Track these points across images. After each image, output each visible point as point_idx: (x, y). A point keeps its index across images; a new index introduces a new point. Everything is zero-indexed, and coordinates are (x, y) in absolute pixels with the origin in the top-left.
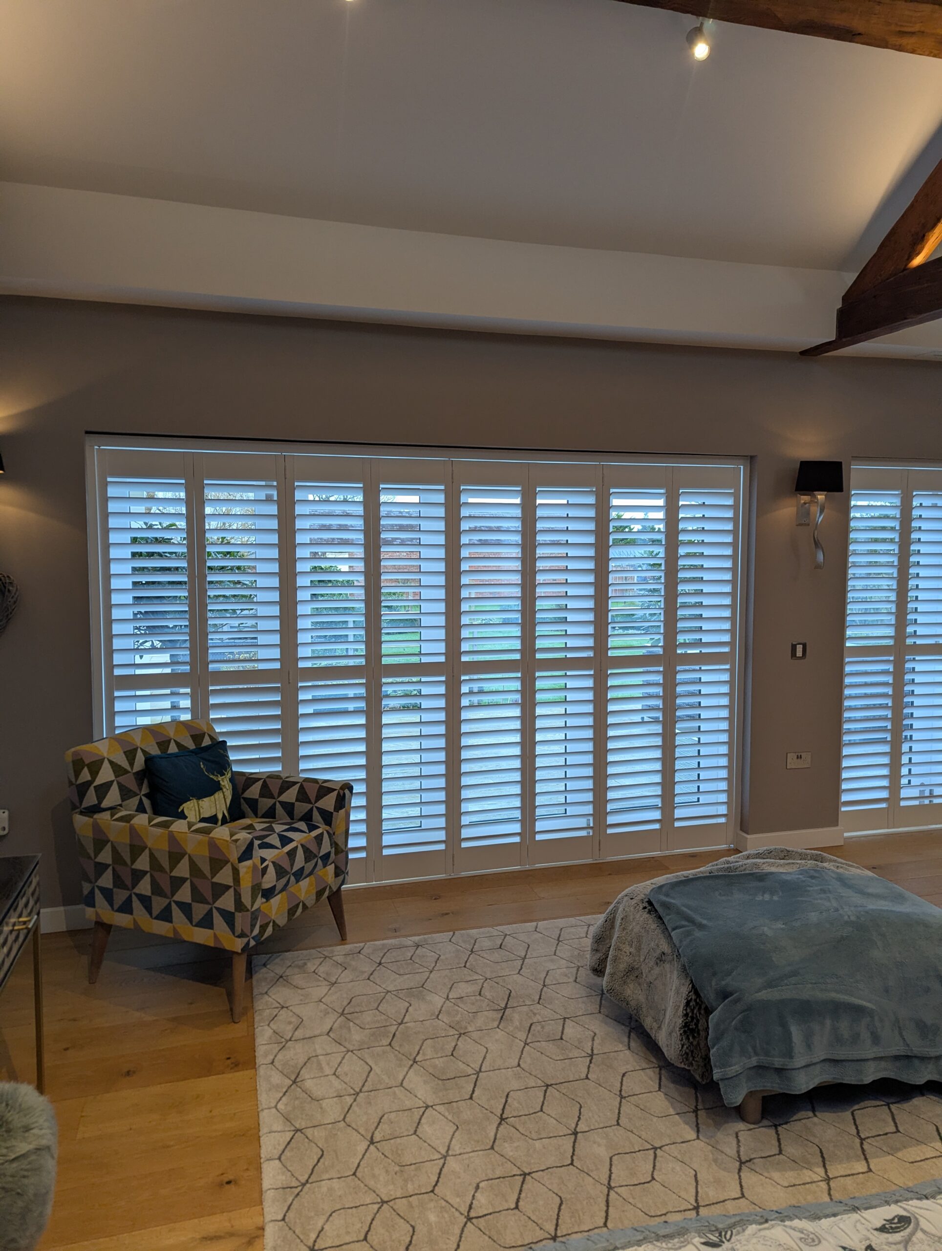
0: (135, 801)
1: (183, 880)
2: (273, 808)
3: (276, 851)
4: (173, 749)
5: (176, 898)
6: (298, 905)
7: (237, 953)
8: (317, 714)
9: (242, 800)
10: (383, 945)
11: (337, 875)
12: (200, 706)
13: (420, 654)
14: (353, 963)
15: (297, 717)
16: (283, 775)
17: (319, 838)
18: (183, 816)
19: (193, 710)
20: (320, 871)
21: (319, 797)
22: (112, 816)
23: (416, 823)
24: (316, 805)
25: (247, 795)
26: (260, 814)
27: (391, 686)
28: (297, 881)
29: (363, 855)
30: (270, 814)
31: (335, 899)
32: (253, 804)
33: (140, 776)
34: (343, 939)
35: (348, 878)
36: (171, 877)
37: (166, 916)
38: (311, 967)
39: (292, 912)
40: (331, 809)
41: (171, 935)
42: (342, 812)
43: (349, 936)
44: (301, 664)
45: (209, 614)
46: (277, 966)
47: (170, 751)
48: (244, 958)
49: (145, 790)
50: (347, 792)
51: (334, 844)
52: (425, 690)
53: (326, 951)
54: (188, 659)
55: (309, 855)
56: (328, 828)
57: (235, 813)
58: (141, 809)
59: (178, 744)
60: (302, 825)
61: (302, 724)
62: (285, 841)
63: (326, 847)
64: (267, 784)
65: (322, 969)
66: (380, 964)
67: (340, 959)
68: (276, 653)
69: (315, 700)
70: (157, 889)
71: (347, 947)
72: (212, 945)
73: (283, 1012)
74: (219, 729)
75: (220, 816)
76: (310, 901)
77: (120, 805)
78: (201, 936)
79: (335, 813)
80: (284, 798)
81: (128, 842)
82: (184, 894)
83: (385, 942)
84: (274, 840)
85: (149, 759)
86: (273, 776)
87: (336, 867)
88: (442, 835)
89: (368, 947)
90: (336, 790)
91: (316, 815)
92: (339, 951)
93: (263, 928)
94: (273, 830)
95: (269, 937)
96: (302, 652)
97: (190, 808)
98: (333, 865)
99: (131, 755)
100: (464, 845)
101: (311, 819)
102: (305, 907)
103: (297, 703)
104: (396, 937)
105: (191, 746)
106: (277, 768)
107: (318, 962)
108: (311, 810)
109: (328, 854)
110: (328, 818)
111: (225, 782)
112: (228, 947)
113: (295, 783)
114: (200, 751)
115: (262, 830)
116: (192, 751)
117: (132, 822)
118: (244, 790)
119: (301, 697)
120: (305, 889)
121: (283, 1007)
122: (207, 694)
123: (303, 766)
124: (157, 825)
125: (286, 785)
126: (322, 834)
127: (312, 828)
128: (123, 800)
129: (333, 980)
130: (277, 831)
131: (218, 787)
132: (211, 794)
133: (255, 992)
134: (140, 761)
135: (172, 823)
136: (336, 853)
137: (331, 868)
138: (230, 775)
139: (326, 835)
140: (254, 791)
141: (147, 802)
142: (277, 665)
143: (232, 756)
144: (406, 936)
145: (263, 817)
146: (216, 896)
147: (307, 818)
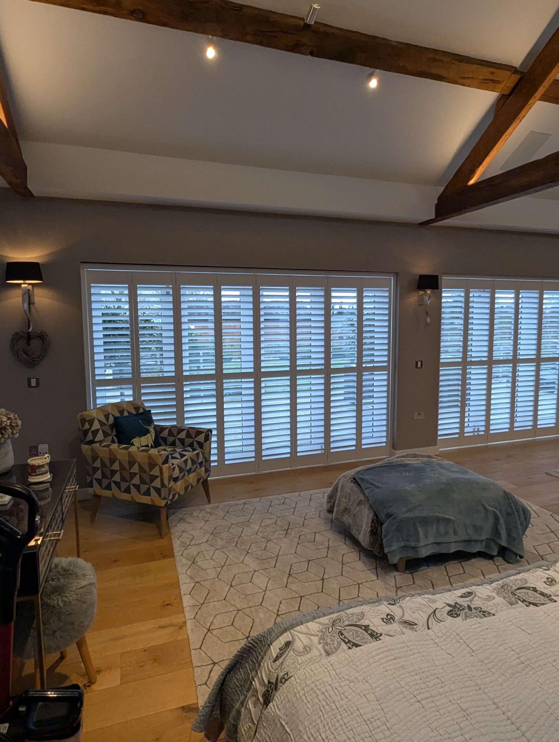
0: (110, 438)
1: (135, 474)
2: (174, 441)
3: (178, 460)
4: (126, 414)
5: (132, 482)
6: (189, 486)
7: (162, 507)
8: (192, 398)
9: (159, 438)
10: (229, 504)
11: (206, 472)
12: (137, 394)
13: (241, 368)
14: (215, 512)
15: (183, 399)
16: (178, 426)
17: (198, 454)
18: (133, 444)
19: (134, 396)
20: (198, 470)
21: (196, 436)
22: (100, 445)
23: (240, 449)
24: (196, 439)
25: (161, 435)
26: (168, 443)
27: (228, 384)
28: (189, 474)
29: (216, 464)
30: (173, 444)
31: (205, 484)
32: (165, 440)
33: (112, 426)
34: (209, 501)
35: (211, 474)
36: (130, 473)
37: (128, 491)
38: (195, 514)
39: (186, 488)
40: (202, 441)
41: (131, 500)
42: (208, 442)
43: (212, 501)
44: (185, 374)
45: (140, 350)
46: (179, 514)
47: (125, 415)
48: (166, 509)
49: (114, 433)
50: (210, 433)
51: (204, 457)
52: (244, 386)
53: (202, 507)
54: (130, 371)
55: (193, 462)
56: (201, 450)
57: (156, 444)
58: (113, 442)
59: (128, 412)
60: (190, 449)
61: (186, 402)
62: (182, 456)
63: (201, 459)
64: (171, 429)
65: (200, 516)
66: (228, 512)
67: (209, 511)
68: (173, 368)
69: (191, 391)
70: (123, 479)
71: (211, 505)
72: (150, 503)
73: (184, 533)
74: (146, 405)
75: (150, 445)
76: (194, 483)
77: (104, 440)
78: (145, 500)
79: (204, 443)
80: (179, 436)
81: (108, 456)
82: (136, 480)
83: (229, 502)
84: (177, 455)
85: (116, 419)
86: (173, 426)
87: (206, 468)
88: (253, 454)
89: (222, 505)
90: (204, 432)
91: (196, 445)
92: (208, 507)
93: (174, 496)
94: (176, 451)
95: (176, 500)
96: (185, 367)
97: (136, 441)
98: (204, 468)
99: (107, 416)
100: (264, 458)
101: (193, 446)
102: (192, 486)
103: (183, 392)
104: (233, 500)
105: (134, 412)
106: (175, 423)
107: (198, 512)
108: (193, 442)
109: (202, 463)
110: (201, 445)
111: (151, 429)
112: (158, 504)
113: (185, 429)
114: (138, 414)
115: (171, 451)
116: (135, 415)
117: (111, 447)
118: (160, 433)
119: (185, 389)
120: (192, 478)
121: (184, 532)
122: (140, 388)
123: (186, 422)
124: (123, 448)
125: (180, 430)
126: (199, 453)
127: (194, 450)
128: (105, 438)
129: (206, 519)
130: (178, 451)
131: (148, 432)
132: (145, 435)
133: (170, 525)
134: (111, 420)
135: (129, 447)
136: (206, 462)
137: (203, 469)
138: (153, 426)
139: (200, 453)
140: (165, 434)
141: (115, 439)
142: (173, 374)
143: (154, 418)
144: (239, 500)
145: (170, 445)
146: (152, 481)
147: (191, 445)
